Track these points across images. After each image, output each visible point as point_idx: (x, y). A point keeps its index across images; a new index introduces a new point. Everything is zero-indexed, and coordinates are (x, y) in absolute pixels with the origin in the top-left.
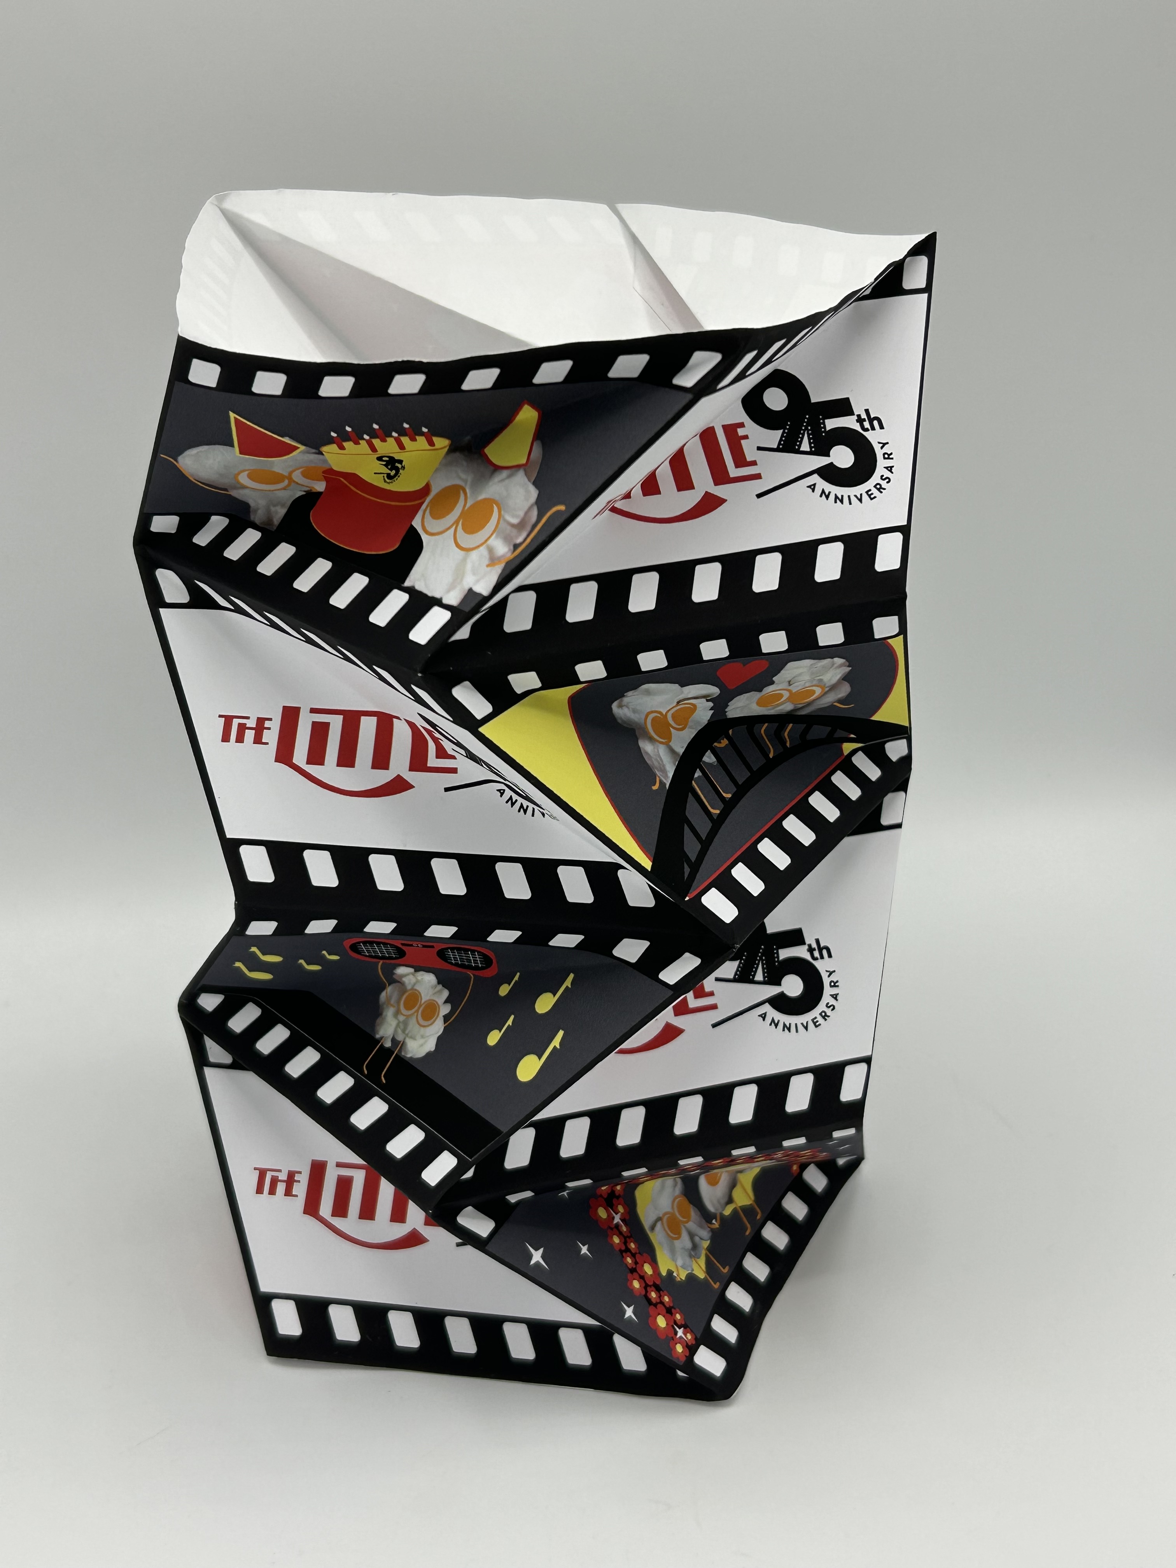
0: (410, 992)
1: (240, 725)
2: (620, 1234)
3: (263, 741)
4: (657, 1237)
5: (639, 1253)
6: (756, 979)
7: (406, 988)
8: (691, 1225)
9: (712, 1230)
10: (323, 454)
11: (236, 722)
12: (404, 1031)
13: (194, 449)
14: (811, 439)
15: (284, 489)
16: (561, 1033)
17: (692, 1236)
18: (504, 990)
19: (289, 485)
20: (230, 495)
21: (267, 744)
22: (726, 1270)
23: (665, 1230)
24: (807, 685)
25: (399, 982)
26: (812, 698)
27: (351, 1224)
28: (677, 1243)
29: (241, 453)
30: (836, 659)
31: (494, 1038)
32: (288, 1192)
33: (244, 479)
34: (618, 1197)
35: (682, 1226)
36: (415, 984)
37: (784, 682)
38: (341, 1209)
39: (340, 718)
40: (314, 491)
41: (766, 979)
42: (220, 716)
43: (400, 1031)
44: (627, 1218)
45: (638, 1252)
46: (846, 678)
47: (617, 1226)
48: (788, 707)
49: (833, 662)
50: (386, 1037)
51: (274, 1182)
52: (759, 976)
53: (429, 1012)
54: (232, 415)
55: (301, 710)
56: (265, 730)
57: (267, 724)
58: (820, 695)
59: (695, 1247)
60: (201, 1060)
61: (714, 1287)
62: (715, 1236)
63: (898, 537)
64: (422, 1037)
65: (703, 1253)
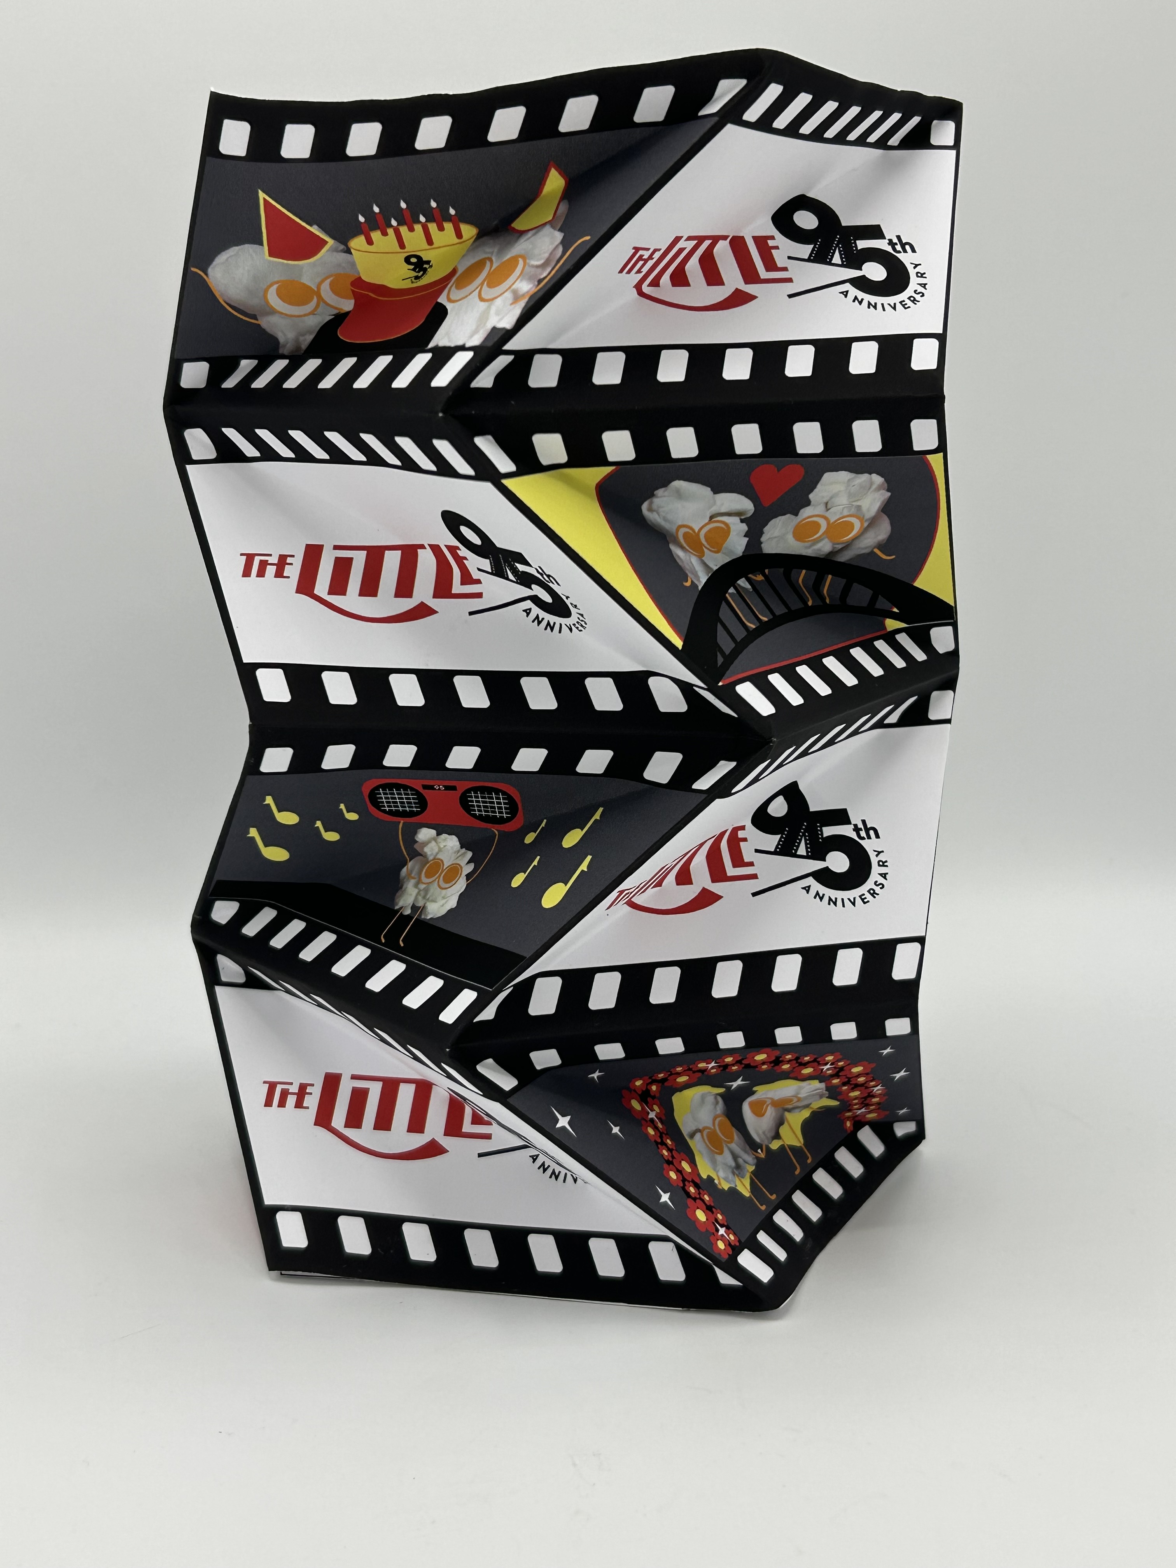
0: (432, 862)
1: (261, 561)
2: (655, 1128)
3: (285, 575)
4: (696, 1144)
5: (676, 1150)
6: (799, 853)
7: (428, 859)
8: (733, 1146)
9: (757, 1158)
10: (351, 253)
11: (257, 560)
12: (424, 897)
13: (223, 253)
14: (842, 251)
15: (312, 313)
16: (589, 858)
17: (735, 1157)
18: (530, 838)
19: (318, 305)
20: (259, 325)
21: (288, 577)
22: (773, 1197)
23: (706, 1143)
24: (846, 513)
25: (421, 855)
26: (850, 536)
27: (366, 1135)
28: (719, 1158)
29: (271, 255)
30: (874, 476)
31: (518, 880)
32: (299, 1105)
33: (274, 300)
34: (654, 1097)
35: (724, 1145)
36: (437, 854)
37: (820, 504)
38: (354, 1119)
39: (364, 553)
40: (342, 312)
41: (810, 854)
42: (242, 555)
43: (420, 898)
44: (664, 1118)
45: (674, 1149)
46: (886, 509)
47: (652, 1120)
48: (824, 547)
49: (871, 479)
50: (405, 907)
51: (285, 1094)
52: (802, 850)
53: (452, 873)
54: (262, 195)
55: (324, 548)
56: (286, 566)
57: (289, 560)
58: (861, 532)
59: (738, 1167)
60: (212, 978)
61: (761, 1209)
62: (759, 1163)
63: (935, 343)
64: (444, 898)
65: (748, 1176)
